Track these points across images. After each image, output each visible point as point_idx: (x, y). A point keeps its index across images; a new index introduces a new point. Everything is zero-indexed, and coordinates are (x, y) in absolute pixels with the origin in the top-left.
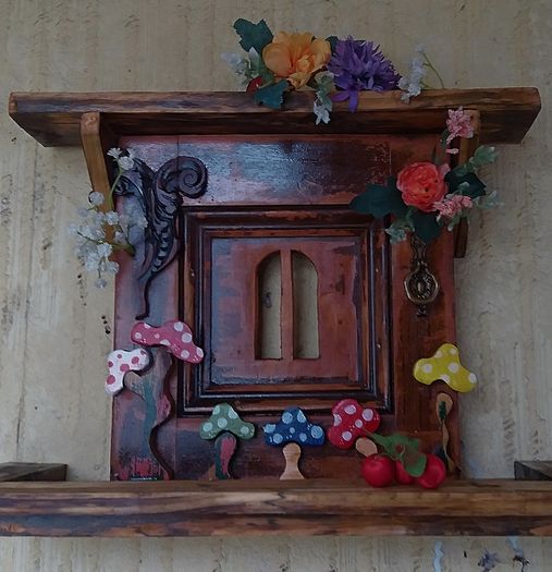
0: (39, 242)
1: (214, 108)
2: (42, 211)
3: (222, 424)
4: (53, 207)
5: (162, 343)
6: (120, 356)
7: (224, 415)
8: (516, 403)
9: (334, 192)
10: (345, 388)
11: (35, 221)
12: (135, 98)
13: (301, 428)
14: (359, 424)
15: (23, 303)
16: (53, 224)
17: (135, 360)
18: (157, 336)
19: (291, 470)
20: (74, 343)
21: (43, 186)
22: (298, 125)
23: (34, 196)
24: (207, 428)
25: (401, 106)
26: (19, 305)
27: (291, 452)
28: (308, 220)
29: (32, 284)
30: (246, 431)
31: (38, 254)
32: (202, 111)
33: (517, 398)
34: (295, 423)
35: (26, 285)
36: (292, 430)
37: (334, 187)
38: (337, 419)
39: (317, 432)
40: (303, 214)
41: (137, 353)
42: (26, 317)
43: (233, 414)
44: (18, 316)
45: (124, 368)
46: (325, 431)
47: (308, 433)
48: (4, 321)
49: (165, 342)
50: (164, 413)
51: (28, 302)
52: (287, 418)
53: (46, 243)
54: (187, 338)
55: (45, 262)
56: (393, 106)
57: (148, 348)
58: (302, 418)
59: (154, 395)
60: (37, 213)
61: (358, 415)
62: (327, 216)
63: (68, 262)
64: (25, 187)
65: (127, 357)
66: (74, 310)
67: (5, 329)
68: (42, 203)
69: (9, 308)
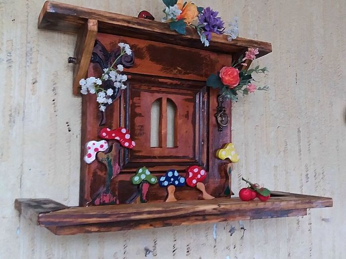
0: (30, 80)
1: (151, 28)
2: (31, 63)
3: (143, 177)
4: (37, 62)
5: (115, 138)
6: (94, 144)
7: (144, 173)
8: (242, 167)
9: (188, 74)
10: (189, 161)
11: (27, 68)
12: (114, 16)
13: (176, 178)
14: (199, 176)
15: (21, 112)
16: (38, 71)
17: (102, 146)
18: (113, 135)
19: (171, 197)
20: (51, 135)
21: (31, 49)
22: (180, 42)
23: (26, 54)
24: (136, 179)
25: (226, 42)
26: (19, 113)
27: (171, 189)
28: (176, 85)
29: (26, 103)
30: (153, 180)
31: (29, 86)
32: (146, 29)
33: (242, 165)
34: (173, 176)
35: (23, 103)
36: (172, 179)
37: (188, 71)
38: (191, 175)
39: (182, 180)
40: (175, 82)
41: (102, 142)
42: (23, 120)
43: (148, 173)
44: (18, 119)
45: (96, 150)
46: (185, 180)
47: (179, 181)
48: (10, 121)
49: (117, 138)
50: (117, 172)
51: (24, 112)
52: (170, 174)
53: (34, 81)
54: (128, 136)
55: (34, 91)
56: (223, 41)
57: (107, 140)
58: (176, 174)
59: (112, 164)
60: (28, 64)
61: (199, 173)
62: (184, 84)
63: (47, 92)
64: (22, 48)
65: (98, 144)
66: (51, 118)
67: (11, 126)
68: (31, 59)
69: (13, 114)
